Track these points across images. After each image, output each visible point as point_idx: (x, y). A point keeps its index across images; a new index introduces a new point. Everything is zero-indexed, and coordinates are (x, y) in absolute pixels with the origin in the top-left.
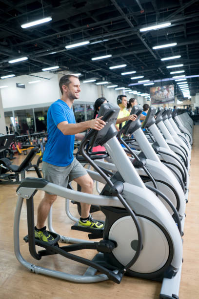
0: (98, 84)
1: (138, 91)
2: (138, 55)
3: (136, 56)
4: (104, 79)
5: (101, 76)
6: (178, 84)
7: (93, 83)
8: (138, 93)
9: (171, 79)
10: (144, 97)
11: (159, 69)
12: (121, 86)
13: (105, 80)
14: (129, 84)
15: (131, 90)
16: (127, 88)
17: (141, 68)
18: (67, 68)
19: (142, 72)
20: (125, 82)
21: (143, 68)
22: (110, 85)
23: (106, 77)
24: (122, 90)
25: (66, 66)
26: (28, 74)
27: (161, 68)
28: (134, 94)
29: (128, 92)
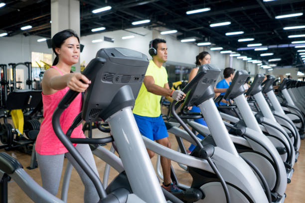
0: (199, 44)
1: (248, 57)
2: (248, 12)
3: (245, 14)
4: (206, 39)
5: (203, 36)
6: (299, 51)
7: (193, 43)
8: (249, 60)
9: (291, 46)
10: (256, 64)
11: (275, 31)
12: (228, 50)
13: (208, 41)
14: (238, 48)
15: (239, 55)
16: (234, 52)
17: (252, 30)
18: (161, 23)
19: (254, 34)
20: (232, 45)
21: (254, 29)
22: (214, 47)
23: (209, 37)
24: (229, 54)
25: (161, 21)
26: (123, 29)
27: (277, 31)
28: (244, 60)
29: (236, 57)
